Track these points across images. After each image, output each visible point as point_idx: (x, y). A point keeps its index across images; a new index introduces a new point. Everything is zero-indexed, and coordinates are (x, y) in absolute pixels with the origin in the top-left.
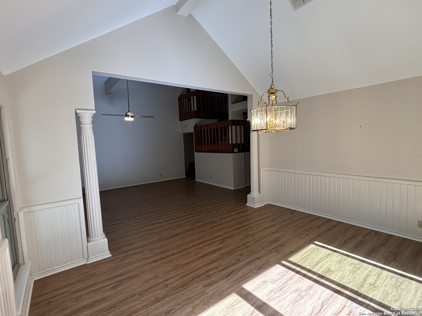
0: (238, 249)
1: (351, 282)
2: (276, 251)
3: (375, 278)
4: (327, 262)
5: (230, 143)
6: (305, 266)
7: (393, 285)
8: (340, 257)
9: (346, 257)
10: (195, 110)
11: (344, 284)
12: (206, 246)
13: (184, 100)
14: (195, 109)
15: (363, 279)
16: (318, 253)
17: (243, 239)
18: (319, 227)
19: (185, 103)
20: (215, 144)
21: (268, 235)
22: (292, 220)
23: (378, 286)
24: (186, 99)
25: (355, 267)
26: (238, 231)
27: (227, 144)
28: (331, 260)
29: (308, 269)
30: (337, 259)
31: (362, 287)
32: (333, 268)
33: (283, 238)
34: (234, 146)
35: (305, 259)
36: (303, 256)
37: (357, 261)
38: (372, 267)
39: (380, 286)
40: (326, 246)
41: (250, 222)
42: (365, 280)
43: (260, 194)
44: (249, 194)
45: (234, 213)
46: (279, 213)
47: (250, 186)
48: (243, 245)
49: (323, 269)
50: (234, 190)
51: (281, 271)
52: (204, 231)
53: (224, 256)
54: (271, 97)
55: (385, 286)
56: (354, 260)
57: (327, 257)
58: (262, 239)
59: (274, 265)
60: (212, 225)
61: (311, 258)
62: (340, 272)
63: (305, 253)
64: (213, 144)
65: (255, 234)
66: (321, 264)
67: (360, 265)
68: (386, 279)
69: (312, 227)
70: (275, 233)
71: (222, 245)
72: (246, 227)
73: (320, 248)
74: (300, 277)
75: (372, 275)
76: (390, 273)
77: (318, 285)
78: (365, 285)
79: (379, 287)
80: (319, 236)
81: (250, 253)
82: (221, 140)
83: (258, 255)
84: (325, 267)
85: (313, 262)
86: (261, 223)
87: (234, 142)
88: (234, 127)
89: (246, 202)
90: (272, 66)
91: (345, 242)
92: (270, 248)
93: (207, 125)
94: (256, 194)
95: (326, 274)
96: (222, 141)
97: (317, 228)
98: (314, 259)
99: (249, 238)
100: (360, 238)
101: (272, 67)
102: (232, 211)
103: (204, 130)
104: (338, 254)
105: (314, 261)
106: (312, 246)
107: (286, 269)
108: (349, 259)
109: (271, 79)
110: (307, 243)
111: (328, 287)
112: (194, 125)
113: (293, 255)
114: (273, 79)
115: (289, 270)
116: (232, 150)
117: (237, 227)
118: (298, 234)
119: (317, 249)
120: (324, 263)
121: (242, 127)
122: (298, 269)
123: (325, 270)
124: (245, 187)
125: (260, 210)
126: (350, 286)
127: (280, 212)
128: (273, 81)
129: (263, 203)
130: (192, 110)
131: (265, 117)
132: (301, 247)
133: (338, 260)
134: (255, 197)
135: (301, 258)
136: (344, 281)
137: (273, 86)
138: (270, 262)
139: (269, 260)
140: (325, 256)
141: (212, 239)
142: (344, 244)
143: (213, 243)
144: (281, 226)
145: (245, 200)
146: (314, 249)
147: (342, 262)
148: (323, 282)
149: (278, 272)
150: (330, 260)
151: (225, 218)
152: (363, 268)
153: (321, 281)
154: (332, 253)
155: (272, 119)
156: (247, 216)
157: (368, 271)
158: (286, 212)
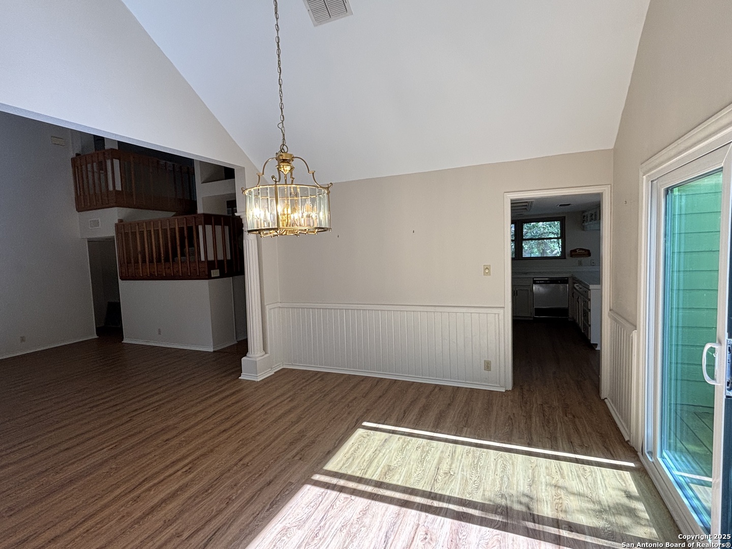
0: (228, 474)
1: (421, 479)
2: (300, 459)
3: (448, 460)
4: (385, 456)
5: (203, 258)
6: (352, 474)
7: (471, 465)
8: (401, 441)
9: (409, 438)
10: (117, 189)
11: (412, 487)
12: (149, 489)
13: (89, 166)
14: (119, 188)
15: (436, 468)
16: (369, 443)
17: (236, 450)
18: (365, 396)
19: (90, 175)
20: (169, 261)
21: (285, 431)
22: (323, 392)
23: (454, 473)
24: (95, 164)
25: (423, 451)
26: (226, 435)
27: (195, 262)
28: (390, 449)
29: (358, 477)
30: (398, 444)
31: (435, 483)
32: (394, 464)
33: (312, 430)
34: (211, 265)
35: (351, 460)
36: (348, 455)
37: (424, 440)
38: (442, 443)
39: (456, 472)
40: (381, 426)
41: (249, 410)
42: (438, 469)
43: (266, 353)
44: (245, 355)
45: (216, 399)
46: (301, 382)
47: (246, 341)
48: (236, 464)
49: (380, 469)
50: (214, 352)
51: (313, 497)
52: (145, 455)
53: (194, 500)
54: (283, 167)
55: (463, 470)
56: (421, 439)
57: (383, 445)
58: (274, 440)
59: (300, 488)
60: (166, 437)
61: (360, 455)
62: (405, 468)
63: (350, 449)
64: (163, 261)
65: (259, 434)
66: (376, 460)
67: (429, 445)
68: (462, 457)
69: (356, 398)
70: (297, 422)
71: (191, 476)
72: (242, 424)
73: (372, 432)
74: (347, 498)
75: (445, 457)
76: (465, 446)
77: (376, 502)
78: (440, 478)
79: (456, 475)
80: (368, 411)
81: (252, 476)
82: (183, 254)
83: (267, 477)
84: (382, 466)
85: (363, 462)
86: (270, 409)
87: (211, 257)
88: (209, 228)
89: (239, 371)
90: (281, 109)
91: (405, 413)
92: (289, 456)
93: (148, 223)
94: (258, 355)
95: (386, 478)
96: (185, 256)
97: (363, 397)
98: (364, 455)
99: (248, 445)
100: (423, 401)
101: (282, 111)
102: (210, 397)
103: (142, 233)
104: (398, 436)
105: (364, 460)
106: (360, 431)
107: (322, 490)
108: (414, 439)
109: (282, 134)
110: (352, 428)
111: (391, 500)
112: (117, 222)
113: (330, 458)
114: (284, 135)
115: (326, 491)
116: (207, 273)
117: (222, 428)
118: (336, 416)
119: (368, 435)
120: (381, 458)
121: (227, 228)
122: (342, 482)
123: (383, 471)
124: (236, 342)
125: (268, 382)
126: (420, 487)
127: (304, 380)
128: (284, 139)
129: (272, 368)
130: (111, 188)
131: (274, 205)
132: (341, 440)
133: (399, 446)
134: (258, 359)
135: (345, 459)
136: (412, 481)
137: (285, 147)
138: (291, 483)
139: (289, 481)
140: (381, 444)
141: (167, 467)
142: (404, 416)
143: (170, 475)
144: (307, 407)
145: (239, 368)
146: (364, 437)
147: (405, 448)
148: (383, 494)
149: (307, 501)
150: (388, 450)
151: (195, 414)
152: (432, 449)
153: (379, 493)
154: (391, 436)
155: (286, 210)
156: (242, 400)
157: (439, 452)
158: (312, 380)
